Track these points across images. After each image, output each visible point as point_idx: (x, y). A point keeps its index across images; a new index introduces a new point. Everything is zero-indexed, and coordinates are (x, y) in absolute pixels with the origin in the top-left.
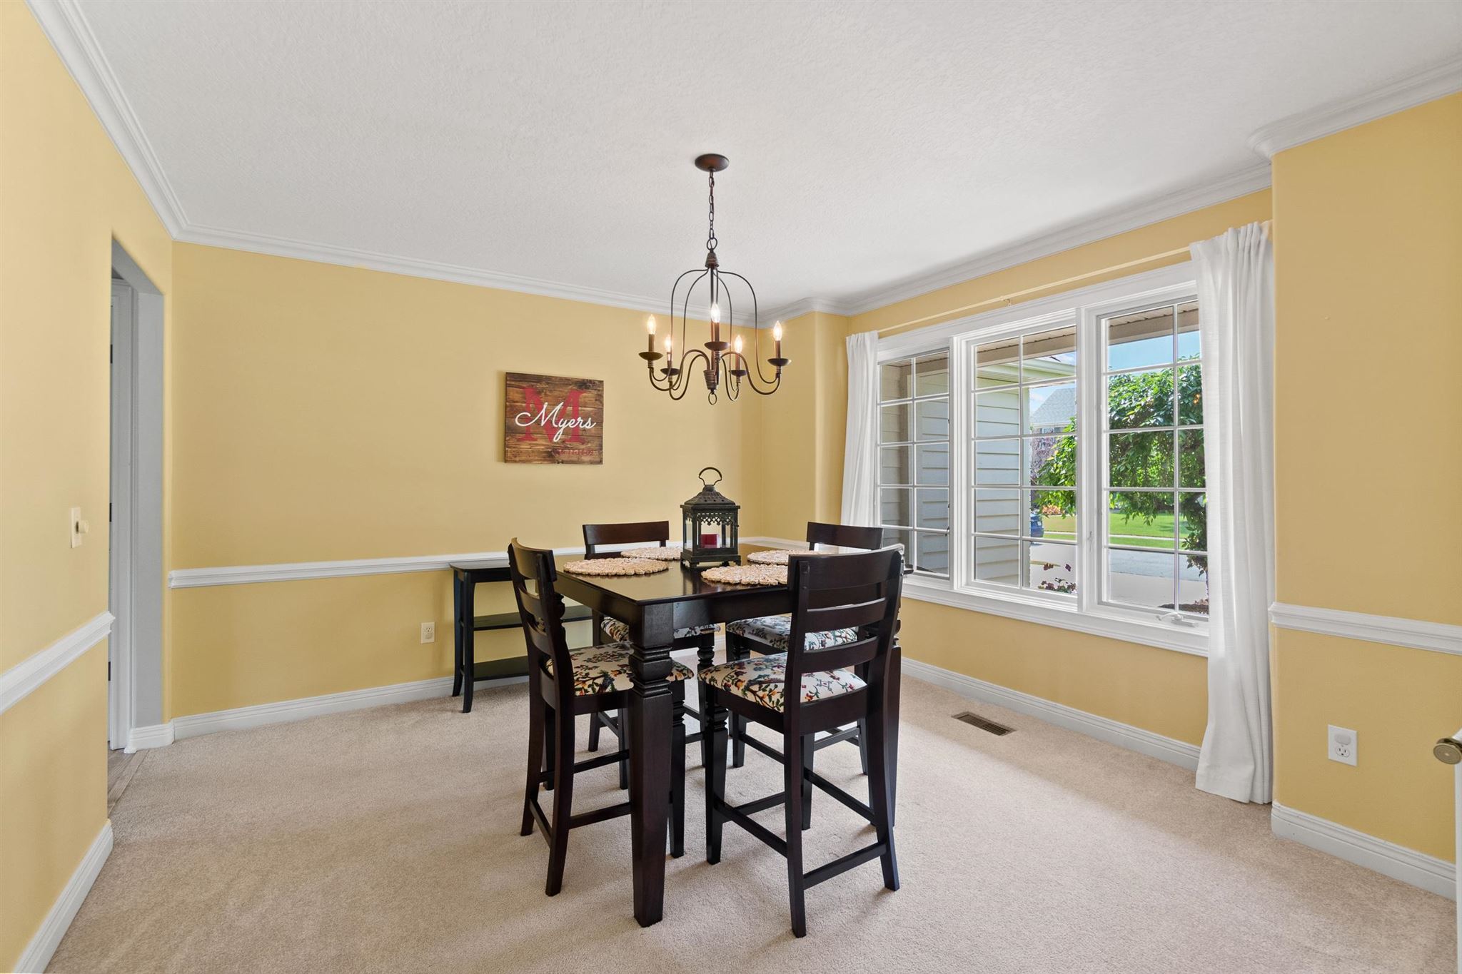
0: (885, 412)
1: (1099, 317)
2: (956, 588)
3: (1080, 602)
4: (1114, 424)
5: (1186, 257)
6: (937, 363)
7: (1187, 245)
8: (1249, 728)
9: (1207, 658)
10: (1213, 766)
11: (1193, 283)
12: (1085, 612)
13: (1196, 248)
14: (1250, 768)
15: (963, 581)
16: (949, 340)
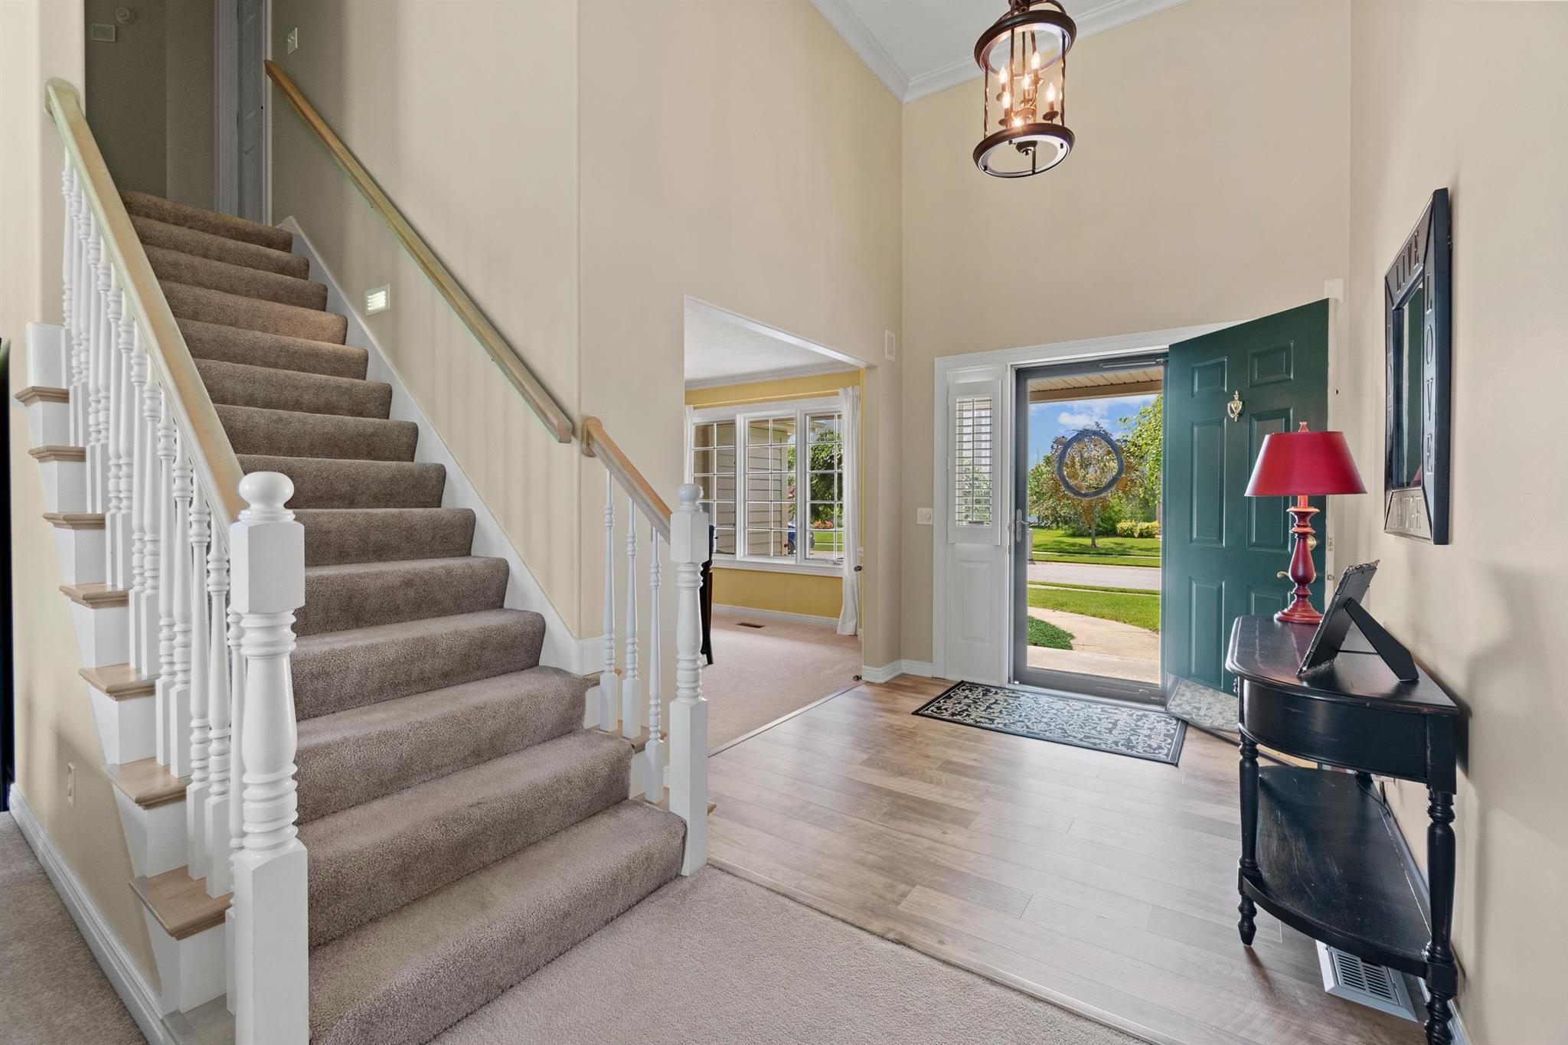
0: (696, 453)
1: (806, 415)
2: (738, 558)
3: (796, 560)
4: (812, 468)
5: (837, 394)
6: (728, 426)
7: (837, 388)
8: (854, 593)
9: (842, 578)
10: (843, 623)
11: (839, 406)
12: (798, 564)
13: (840, 390)
14: (855, 621)
15: (742, 553)
16: (735, 416)
